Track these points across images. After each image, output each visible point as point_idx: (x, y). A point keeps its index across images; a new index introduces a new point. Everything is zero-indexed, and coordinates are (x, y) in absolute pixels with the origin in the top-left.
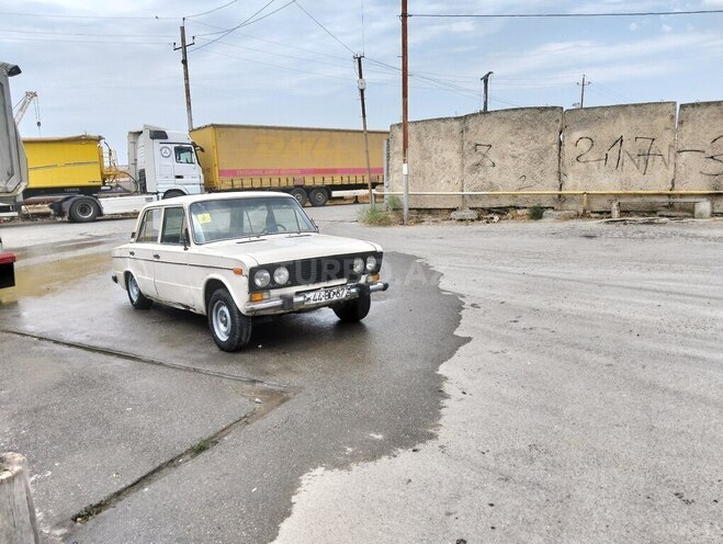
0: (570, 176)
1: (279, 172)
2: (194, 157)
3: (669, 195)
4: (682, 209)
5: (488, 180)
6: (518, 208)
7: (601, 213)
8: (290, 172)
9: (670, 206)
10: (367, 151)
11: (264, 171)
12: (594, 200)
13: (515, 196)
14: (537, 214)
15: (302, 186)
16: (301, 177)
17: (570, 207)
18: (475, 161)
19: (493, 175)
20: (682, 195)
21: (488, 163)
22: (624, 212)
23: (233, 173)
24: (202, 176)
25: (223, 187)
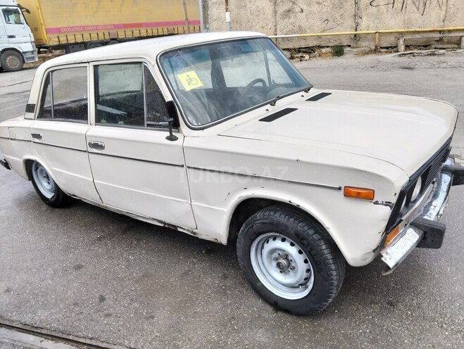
0: (365, 18)
1: (96, 28)
2: (22, 18)
3: (440, 32)
4: (449, 43)
5: (297, 24)
6: (323, 47)
7: (387, 48)
8: (105, 27)
9: (440, 40)
11: (84, 27)
12: (383, 38)
13: (319, 37)
14: (338, 51)
15: (116, 39)
16: (115, 31)
17: (364, 44)
18: (286, 8)
19: (301, 19)
20: (450, 31)
21: (298, 9)
22: (407, 47)
23: (58, 30)
24: (32, 34)
25: (51, 44)
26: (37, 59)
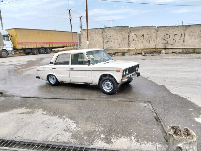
0: (131, 44)
1: (36, 43)
2: (9, 39)
3: (155, 49)
4: (158, 52)
5: (110, 46)
6: (118, 53)
7: (139, 54)
8: (40, 43)
9: (155, 51)
10: (72, 37)
11: (32, 43)
12: (138, 50)
13: (118, 50)
14: (123, 54)
15: (43, 47)
16: (43, 44)
17: (131, 52)
18: (107, 40)
19: (112, 44)
20: (158, 49)
21: (110, 41)
22: (145, 53)
23: (22, 43)
24: (12, 44)
25: (19, 48)
26: (13, 54)
